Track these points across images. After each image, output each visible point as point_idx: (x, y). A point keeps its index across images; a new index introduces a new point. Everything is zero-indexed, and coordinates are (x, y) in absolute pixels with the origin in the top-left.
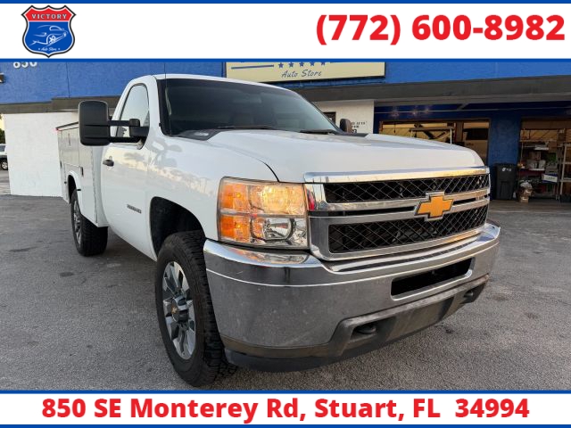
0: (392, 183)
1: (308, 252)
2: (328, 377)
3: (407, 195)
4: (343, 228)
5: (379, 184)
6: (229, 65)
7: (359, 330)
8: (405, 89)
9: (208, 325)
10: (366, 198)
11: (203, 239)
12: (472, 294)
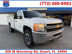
0: (53, 24)
1: (44, 32)
2: (45, 46)
3: (55, 25)
4: (48, 29)
5: (52, 24)
6: (28, 8)
7: (50, 41)
8: (50, 12)
9: (32, 41)
10: (51, 26)
11: (32, 30)
12: (61, 36)
